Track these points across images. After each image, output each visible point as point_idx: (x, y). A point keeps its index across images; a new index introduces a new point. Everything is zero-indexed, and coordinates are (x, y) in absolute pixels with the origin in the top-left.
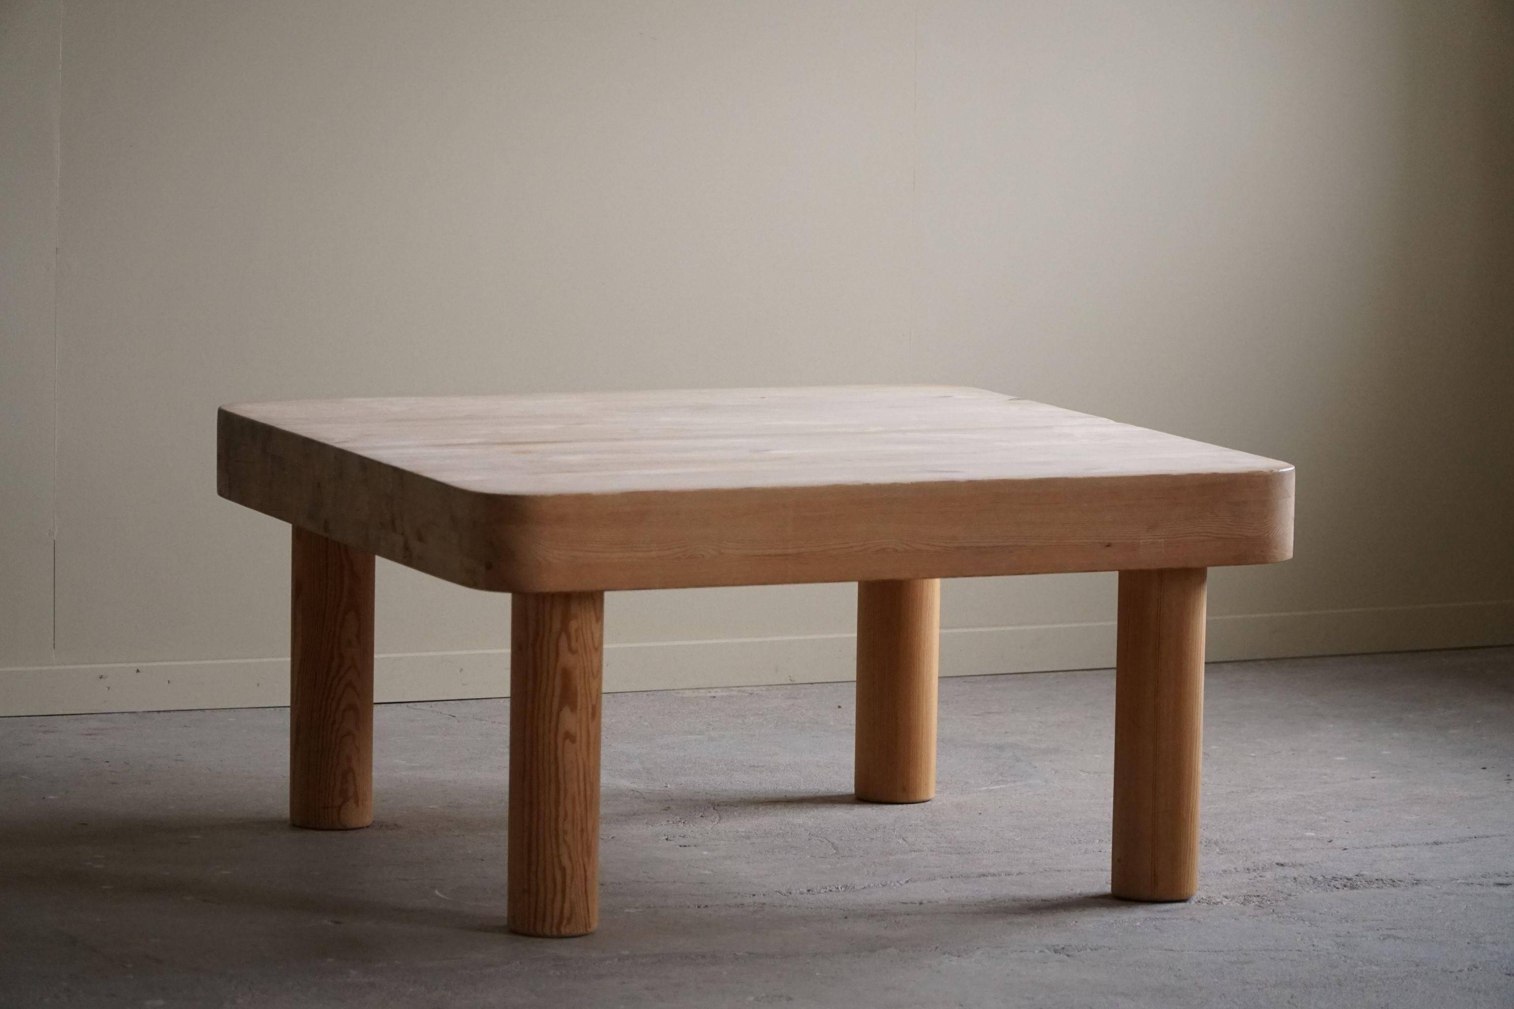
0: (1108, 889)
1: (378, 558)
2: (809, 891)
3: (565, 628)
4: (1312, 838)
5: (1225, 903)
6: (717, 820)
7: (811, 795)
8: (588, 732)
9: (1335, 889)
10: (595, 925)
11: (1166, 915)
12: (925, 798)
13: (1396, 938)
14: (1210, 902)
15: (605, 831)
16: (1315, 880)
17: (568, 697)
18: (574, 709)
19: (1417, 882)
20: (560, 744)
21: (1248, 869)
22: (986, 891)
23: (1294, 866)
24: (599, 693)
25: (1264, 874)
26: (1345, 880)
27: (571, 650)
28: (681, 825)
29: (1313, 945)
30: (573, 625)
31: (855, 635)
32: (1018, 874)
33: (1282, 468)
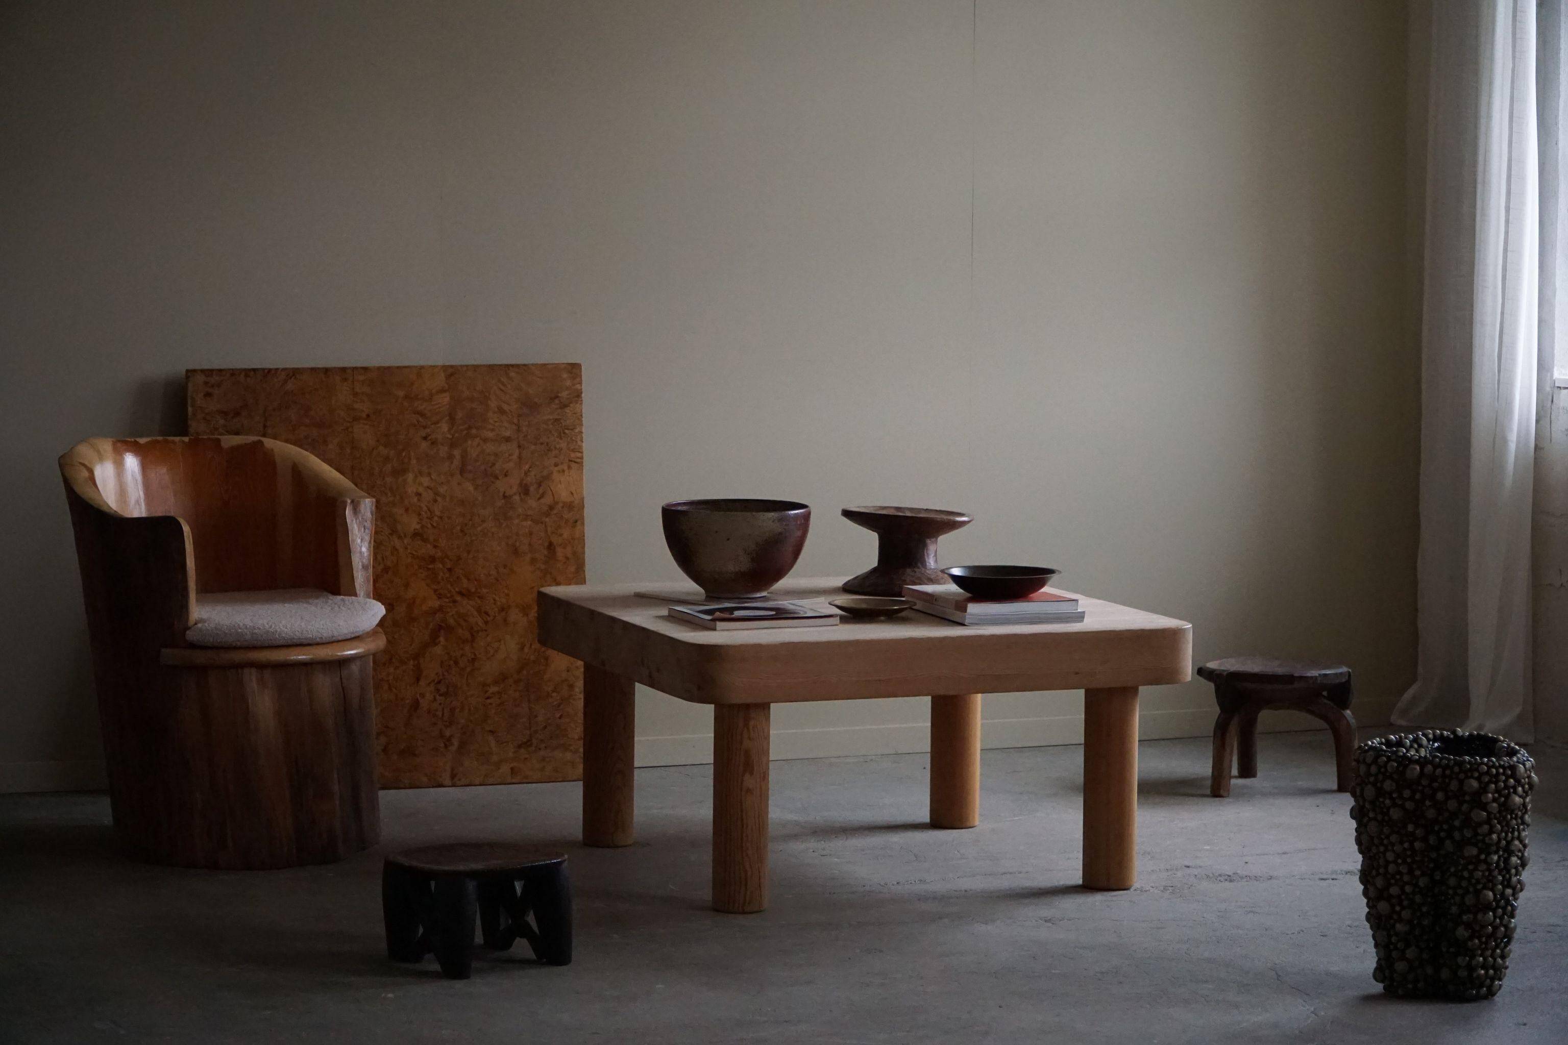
0: (1080, 882)
1: (637, 684)
2: (898, 883)
3: (746, 725)
4: (1207, 850)
5: (1151, 891)
6: (845, 839)
7: (902, 824)
9: (1220, 882)
10: (765, 905)
11: (1114, 899)
12: (972, 826)
13: (1255, 913)
14: (1142, 890)
15: (771, 846)
16: (1208, 877)
17: (749, 766)
18: (752, 773)
19: (1271, 878)
20: (743, 796)
21: (1167, 870)
22: (1005, 883)
23: (1195, 867)
24: (768, 761)
25: (1176, 872)
26: (1227, 877)
27: (749, 738)
28: (823, 842)
29: (1204, 917)
30: (752, 723)
33: (1185, 626)
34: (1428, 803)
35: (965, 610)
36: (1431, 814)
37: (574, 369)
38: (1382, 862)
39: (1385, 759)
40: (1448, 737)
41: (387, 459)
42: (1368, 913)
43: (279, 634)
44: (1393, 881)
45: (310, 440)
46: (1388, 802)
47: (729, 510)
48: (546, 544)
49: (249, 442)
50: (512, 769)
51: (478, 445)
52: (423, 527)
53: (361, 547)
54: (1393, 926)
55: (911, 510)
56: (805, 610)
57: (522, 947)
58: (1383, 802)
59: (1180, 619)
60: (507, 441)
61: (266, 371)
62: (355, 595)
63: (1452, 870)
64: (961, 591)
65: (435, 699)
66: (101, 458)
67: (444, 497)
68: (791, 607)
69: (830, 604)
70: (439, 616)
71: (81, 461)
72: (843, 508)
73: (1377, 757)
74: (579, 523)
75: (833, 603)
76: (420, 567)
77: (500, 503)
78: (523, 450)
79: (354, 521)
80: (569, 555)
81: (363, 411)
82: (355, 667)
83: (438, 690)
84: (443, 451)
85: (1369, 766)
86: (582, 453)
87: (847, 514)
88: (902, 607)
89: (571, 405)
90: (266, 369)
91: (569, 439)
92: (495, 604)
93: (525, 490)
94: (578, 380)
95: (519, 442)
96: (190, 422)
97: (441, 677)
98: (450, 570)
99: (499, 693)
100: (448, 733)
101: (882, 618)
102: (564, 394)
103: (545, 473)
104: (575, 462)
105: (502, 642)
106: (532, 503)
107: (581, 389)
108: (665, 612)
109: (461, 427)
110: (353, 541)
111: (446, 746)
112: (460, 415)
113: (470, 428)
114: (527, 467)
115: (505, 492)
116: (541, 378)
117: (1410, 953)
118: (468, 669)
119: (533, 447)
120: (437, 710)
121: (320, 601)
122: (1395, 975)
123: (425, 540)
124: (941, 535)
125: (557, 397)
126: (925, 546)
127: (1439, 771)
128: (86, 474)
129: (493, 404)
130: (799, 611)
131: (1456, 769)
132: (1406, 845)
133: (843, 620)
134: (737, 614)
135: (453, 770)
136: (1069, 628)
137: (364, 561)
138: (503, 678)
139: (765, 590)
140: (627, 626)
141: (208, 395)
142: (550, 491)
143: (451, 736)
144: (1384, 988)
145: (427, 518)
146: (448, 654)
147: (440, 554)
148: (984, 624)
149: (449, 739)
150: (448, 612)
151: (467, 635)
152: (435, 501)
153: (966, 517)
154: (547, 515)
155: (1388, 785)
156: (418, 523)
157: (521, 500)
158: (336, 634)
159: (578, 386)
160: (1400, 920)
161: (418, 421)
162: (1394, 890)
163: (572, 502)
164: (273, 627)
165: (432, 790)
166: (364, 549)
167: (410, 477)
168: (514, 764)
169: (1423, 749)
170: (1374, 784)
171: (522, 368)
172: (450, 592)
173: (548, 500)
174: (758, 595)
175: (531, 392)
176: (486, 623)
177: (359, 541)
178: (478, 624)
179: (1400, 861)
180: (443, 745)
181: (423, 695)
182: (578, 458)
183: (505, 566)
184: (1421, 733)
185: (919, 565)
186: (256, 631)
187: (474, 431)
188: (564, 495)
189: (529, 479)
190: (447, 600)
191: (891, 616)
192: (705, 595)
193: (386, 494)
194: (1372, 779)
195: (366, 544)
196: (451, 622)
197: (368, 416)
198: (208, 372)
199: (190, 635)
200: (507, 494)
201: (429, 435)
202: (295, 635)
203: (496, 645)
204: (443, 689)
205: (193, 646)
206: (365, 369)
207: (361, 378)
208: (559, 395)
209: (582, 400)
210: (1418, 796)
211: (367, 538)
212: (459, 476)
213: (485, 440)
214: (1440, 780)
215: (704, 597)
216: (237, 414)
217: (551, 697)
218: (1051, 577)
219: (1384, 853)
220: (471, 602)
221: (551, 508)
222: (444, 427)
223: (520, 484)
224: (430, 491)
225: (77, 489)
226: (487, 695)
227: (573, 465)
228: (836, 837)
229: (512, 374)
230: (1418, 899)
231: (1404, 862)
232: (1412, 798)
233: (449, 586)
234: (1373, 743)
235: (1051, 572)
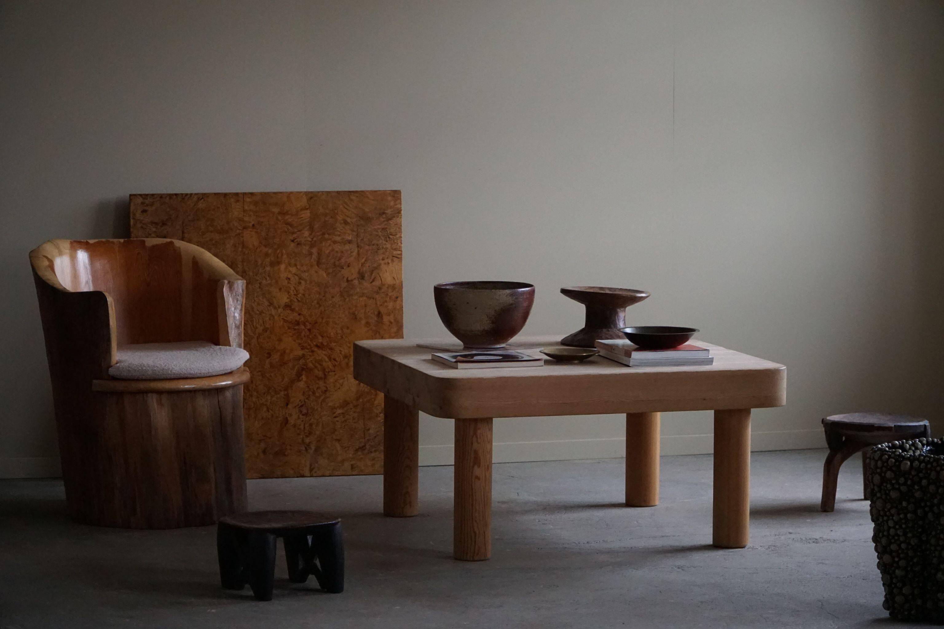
0: (711, 543)
2: (588, 543)
3: (475, 433)
8: (485, 476)
10: (489, 555)
11: (731, 554)
12: (653, 504)
13: (823, 563)
14: (753, 548)
16: (801, 539)
17: (477, 461)
18: (479, 466)
20: (473, 481)
24: (491, 463)
25: (781, 537)
27: (478, 443)
29: (787, 566)
30: (479, 432)
31: (625, 438)
32: (678, 536)
33: (782, 367)
34: (916, 487)
35: (629, 356)
36: (918, 494)
37: (396, 195)
38: (886, 527)
39: (887, 456)
40: (937, 443)
41: (267, 255)
42: (879, 562)
43: (171, 371)
44: (893, 541)
45: (214, 242)
46: (889, 486)
47: (482, 288)
48: (376, 313)
49: (165, 242)
50: (352, 465)
51: (330, 245)
52: (291, 301)
53: (234, 313)
54: (894, 571)
55: (610, 289)
56: (523, 355)
57: (312, 581)
58: (886, 486)
59: (778, 362)
60: (349, 243)
61: (184, 195)
62: (230, 346)
63: (934, 533)
64: (632, 344)
65: (299, 418)
66: (61, 254)
67: (306, 281)
68: (516, 354)
69: (540, 352)
70: (302, 362)
71: (45, 255)
72: (561, 287)
73: (882, 455)
74: (399, 299)
75: (542, 351)
76: (289, 328)
77: (344, 284)
78: (361, 249)
79: (230, 295)
80: (392, 321)
81: (250, 222)
82: (228, 394)
83: (301, 412)
84: (305, 249)
85: (876, 461)
86: (401, 251)
87: (565, 292)
88: (589, 354)
89: (394, 219)
90: (184, 194)
91: (392, 241)
92: (341, 353)
93: (362, 276)
94: (399, 201)
95: (357, 243)
96: (131, 230)
97: (303, 403)
98: (309, 330)
99: (343, 413)
100: (307, 440)
101: (576, 362)
102: (389, 211)
103: (375, 265)
104: (397, 257)
105: (346, 379)
106: (366, 284)
107: (401, 208)
108: (429, 357)
109: (318, 234)
110: (229, 309)
111: (306, 450)
112: (316, 226)
113: (324, 234)
114: (363, 260)
115: (348, 278)
116: (373, 200)
117: (906, 590)
118: (322, 398)
119: (367, 247)
120: (300, 425)
121: (205, 350)
122: (896, 605)
123: (293, 310)
124: (629, 305)
125: (384, 213)
126: (616, 313)
127: (923, 465)
128: (46, 263)
129: (340, 218)
130: (518, 357)
131: (935, 464)
132: (902, 516)
133: (547, 362)
134: (476, 358)
135: (311, 465)
136: (701, 369)
137: (237, 322)
138: (345, 404)
139: (503, 343)
140: (401, 366)
141: (144, 211)
142: (379, 277)
143: (310, 443)
144: (890, 614)
145: (294, 295)
146: (308, 387)
147: (303, 319)
148: (642, 366)
149: (309, 445)
150: (308, 359)
151: (321, 374)
152: (300, 283)
153: (645, 294)
154: (377, 293)
155: (889, 474)
156: (288, 298)
157: (360, 283)
158: (211, 371)
159: (398, 206)
160: (898, 567)
161: (288, 229)
162: (894, 547)
163: (395, 284)
164: (167, 366)
165: (296, 479)
166: (237, 315)
167: (283, 267)
168: (353, 462)
169: (919, 451)
170: (880, 474)
171: (361, 194)
172: (309, 345)
173: (377, 283)
174: (498, 346)
175: (367, 210)
176: (334, 366)
177: (233, 309)
178: (329, 367)
179: (897, 527)
180: (304, 449)
181: (291, 415)
182: (399, 255)
183: (348, 328)
184: (918, 440)
185: (612, 326)
186: (156, 369)
187: (326, 236)
188: (388, 279)
189: (364, 269)
190: (308, 351)
191: (583, 361)
192: (463, 346)
193: (266, 279)
194: (878, 470)
195: (238, 311)
196: (310, 365)
197: (253, 225)
198: (145, 196)
199: (112, 371)
200: (349, 279)
201: (296, 239)
202: (182, 371)
203: (341, 381)
204: (304, 411)
205: (114, 378)
206: (252, 194)
207: (248, 200)
208: (386, 212)
209: (401, 215)
210: (909, 482)
211: (239, 307)
212: (317, 267)
213: (335, 242)
214: (924, 471)
215: (462, 347)
216: (164, 224)
217: (379, 417)
218: (692, 335)
219: (887, 521)
220: (324, 352)
221: (380, 288)
222: (306, 233)
223: (359, 272)
224: (296, 277)
225: (40, 273)
226: (335, 415)
227: (395, 259)
228: (558, 512)
229: (353, 198)
230: (910, 553)
231: (901, 527)
232: (905, 484)
233: (309, 341)
234: (882, 446)
235: (693, 330)
